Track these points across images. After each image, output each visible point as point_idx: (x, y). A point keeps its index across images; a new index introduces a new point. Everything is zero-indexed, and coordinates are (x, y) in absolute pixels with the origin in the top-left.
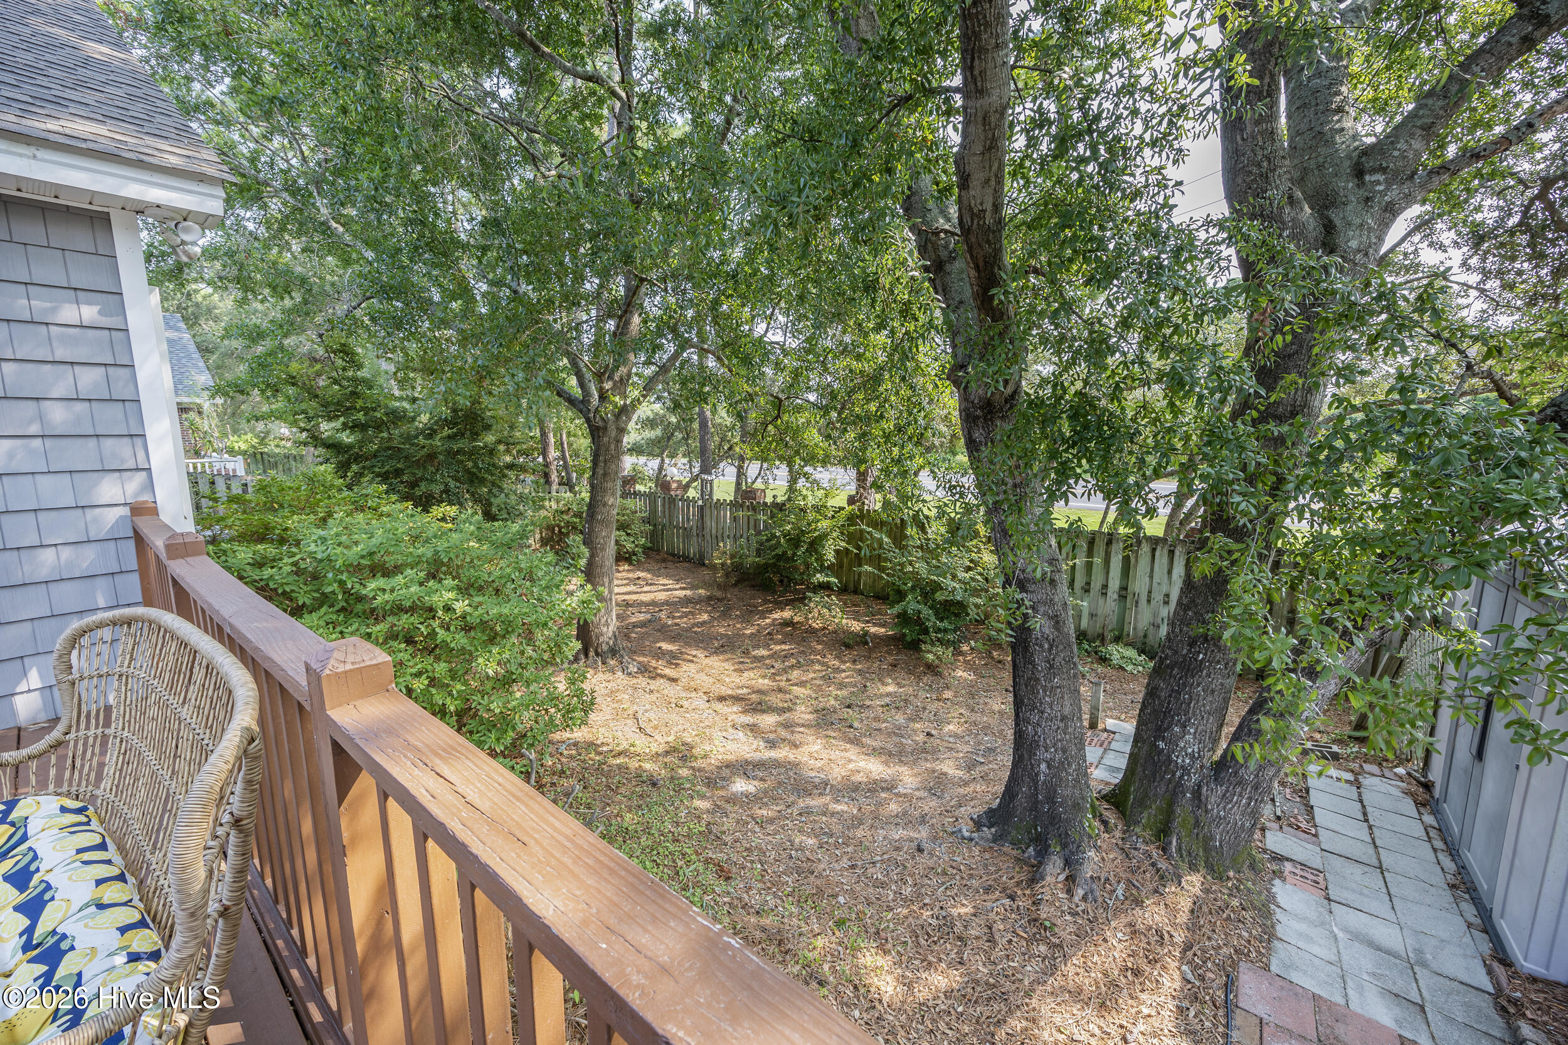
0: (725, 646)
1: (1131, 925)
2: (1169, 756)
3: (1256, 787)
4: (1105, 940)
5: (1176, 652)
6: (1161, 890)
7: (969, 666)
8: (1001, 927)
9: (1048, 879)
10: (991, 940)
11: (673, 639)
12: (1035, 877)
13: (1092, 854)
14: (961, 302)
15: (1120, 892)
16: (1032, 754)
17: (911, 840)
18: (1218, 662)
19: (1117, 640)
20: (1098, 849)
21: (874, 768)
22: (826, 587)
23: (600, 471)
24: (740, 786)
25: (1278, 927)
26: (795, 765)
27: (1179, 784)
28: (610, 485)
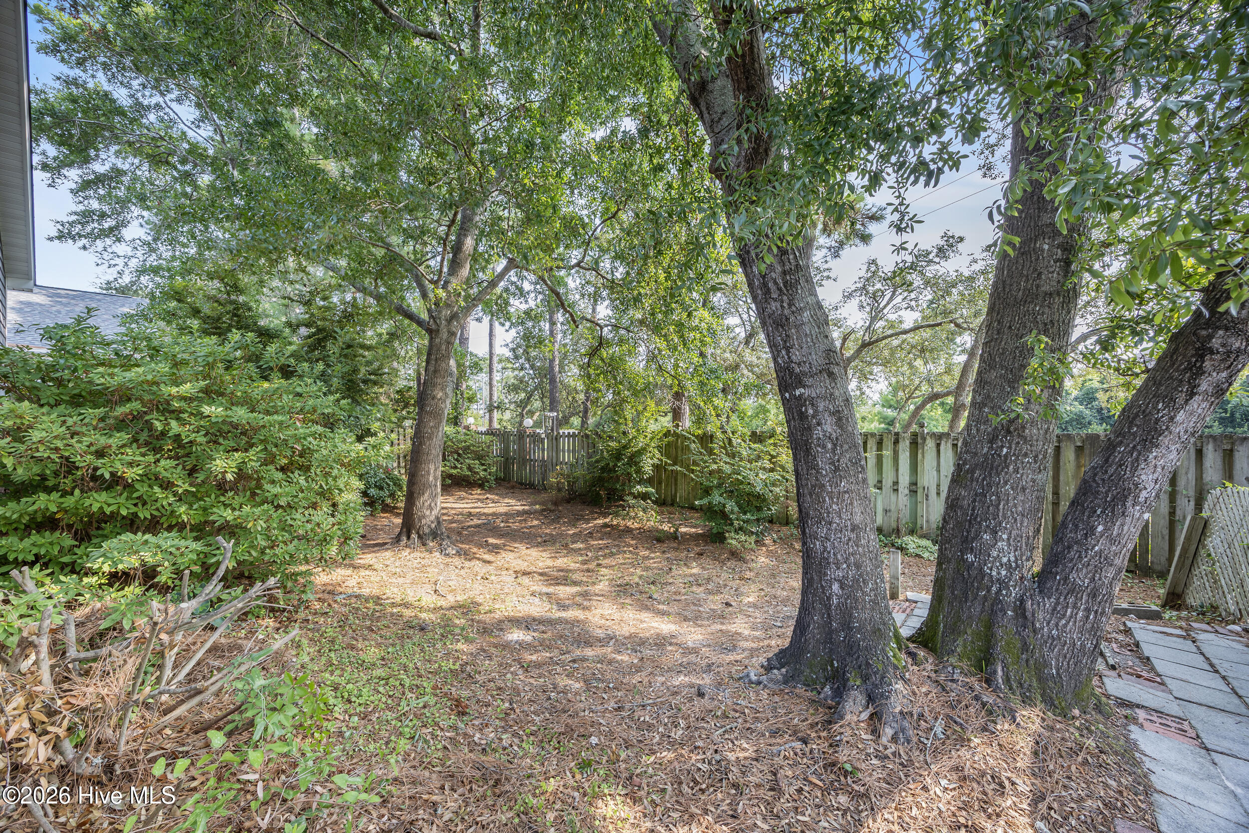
0: (545, 542)
1: (957, 769)
2: (981, 569)
3: (1093, 595)
4: (925, 789)
5: (976, 454)
6: (991, 726)
7: (770, 554)
8: (790, 773)
9: (848, 717)
10: (775, 788)
11: (501, 536)
12: (833, 714)
13: (899, 686)
14: (724, 113)
15: (939, 729)
16: (822, 574)
17: (692, 686)
18: (1026, 455)
19: (912, 532)
20: (906, 682)
21: (665, 627)
22: (645, 496)
23: (432, 368)
24: (516, 635)
25: (1153, 778)
26: (584, 622)
27: (997, 601)
28: (439, 380)
